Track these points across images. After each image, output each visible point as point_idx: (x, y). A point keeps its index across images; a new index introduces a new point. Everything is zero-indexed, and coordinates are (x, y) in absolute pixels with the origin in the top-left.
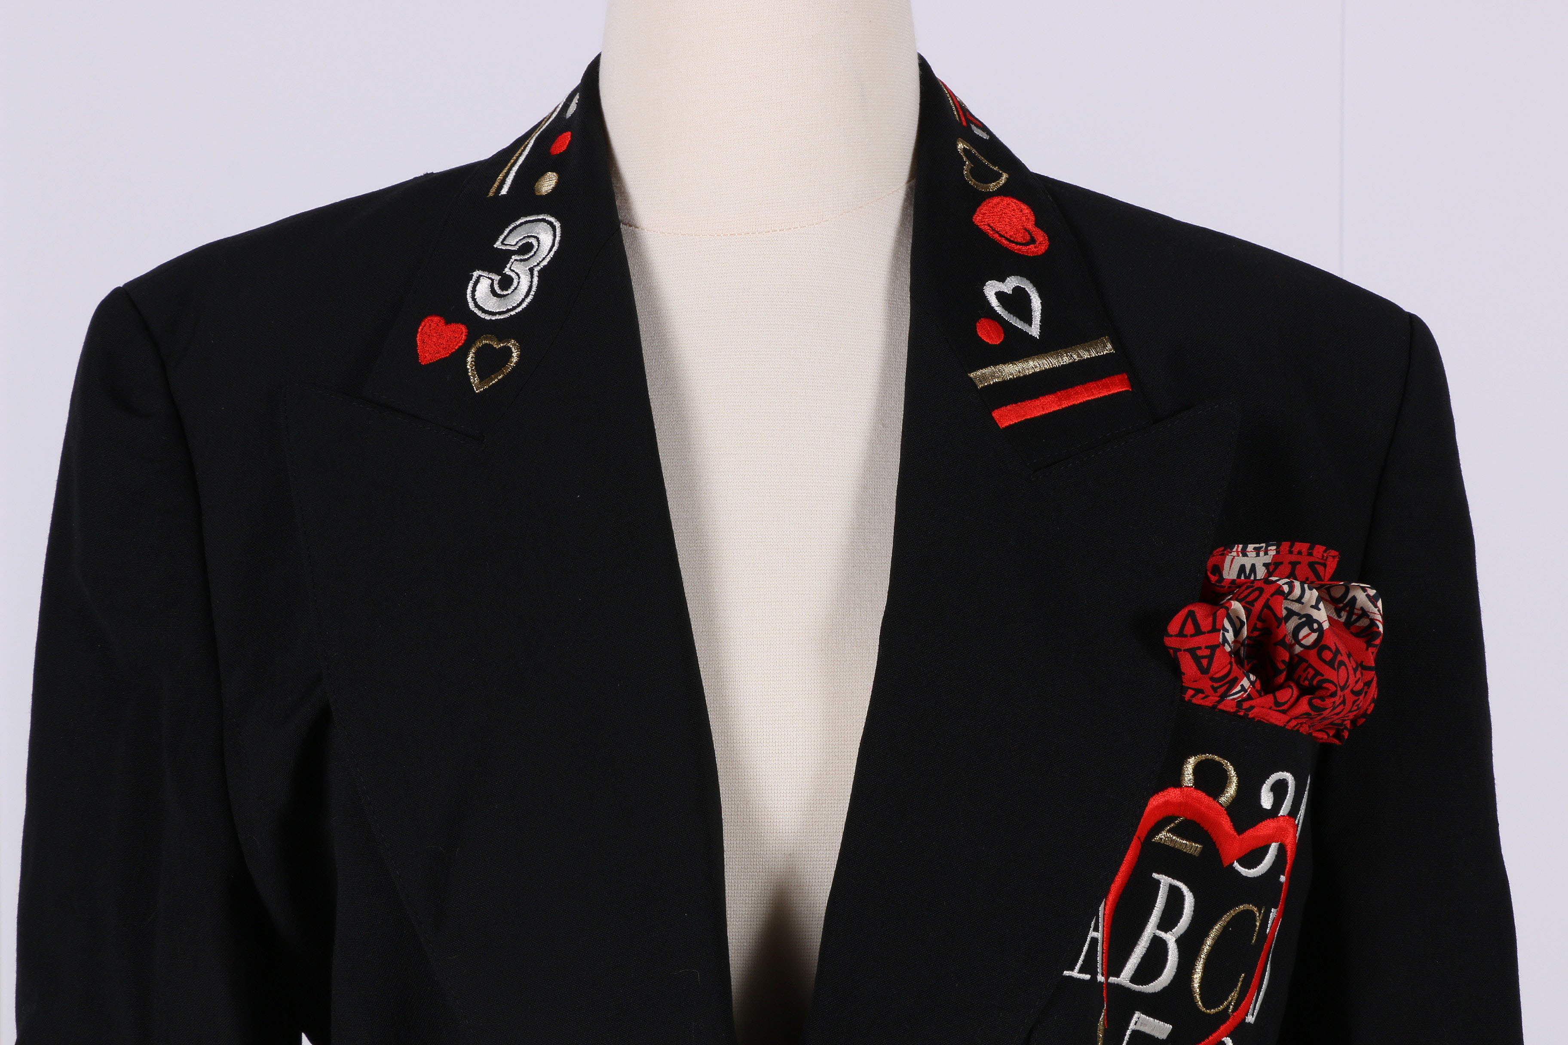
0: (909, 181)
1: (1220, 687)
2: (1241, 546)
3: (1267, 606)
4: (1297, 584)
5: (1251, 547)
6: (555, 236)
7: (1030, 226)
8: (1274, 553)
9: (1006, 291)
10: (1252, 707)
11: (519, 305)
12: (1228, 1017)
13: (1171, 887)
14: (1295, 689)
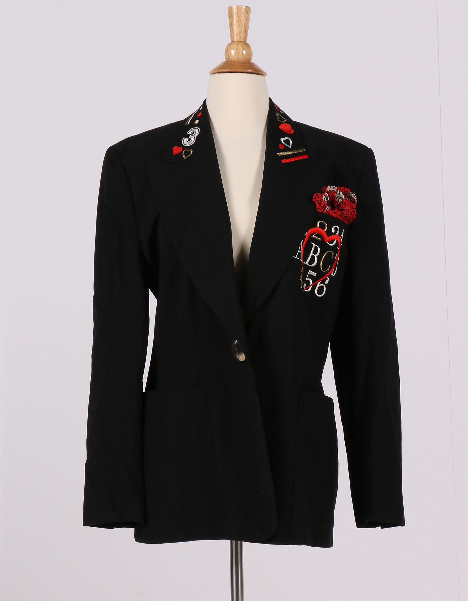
0: (267, 120)
1: (323, 208)
2: (329, 186)
3: (333, 195)
4: (338, 191)
5: (331, 186)
6: (199, 131)
7: (291, 128)
8: (337, 188)
9: (285, 140)
10: (329, 212)
11: (192, 143)
12: (328, 273)
13: (315, 246)
14: (338, 210)
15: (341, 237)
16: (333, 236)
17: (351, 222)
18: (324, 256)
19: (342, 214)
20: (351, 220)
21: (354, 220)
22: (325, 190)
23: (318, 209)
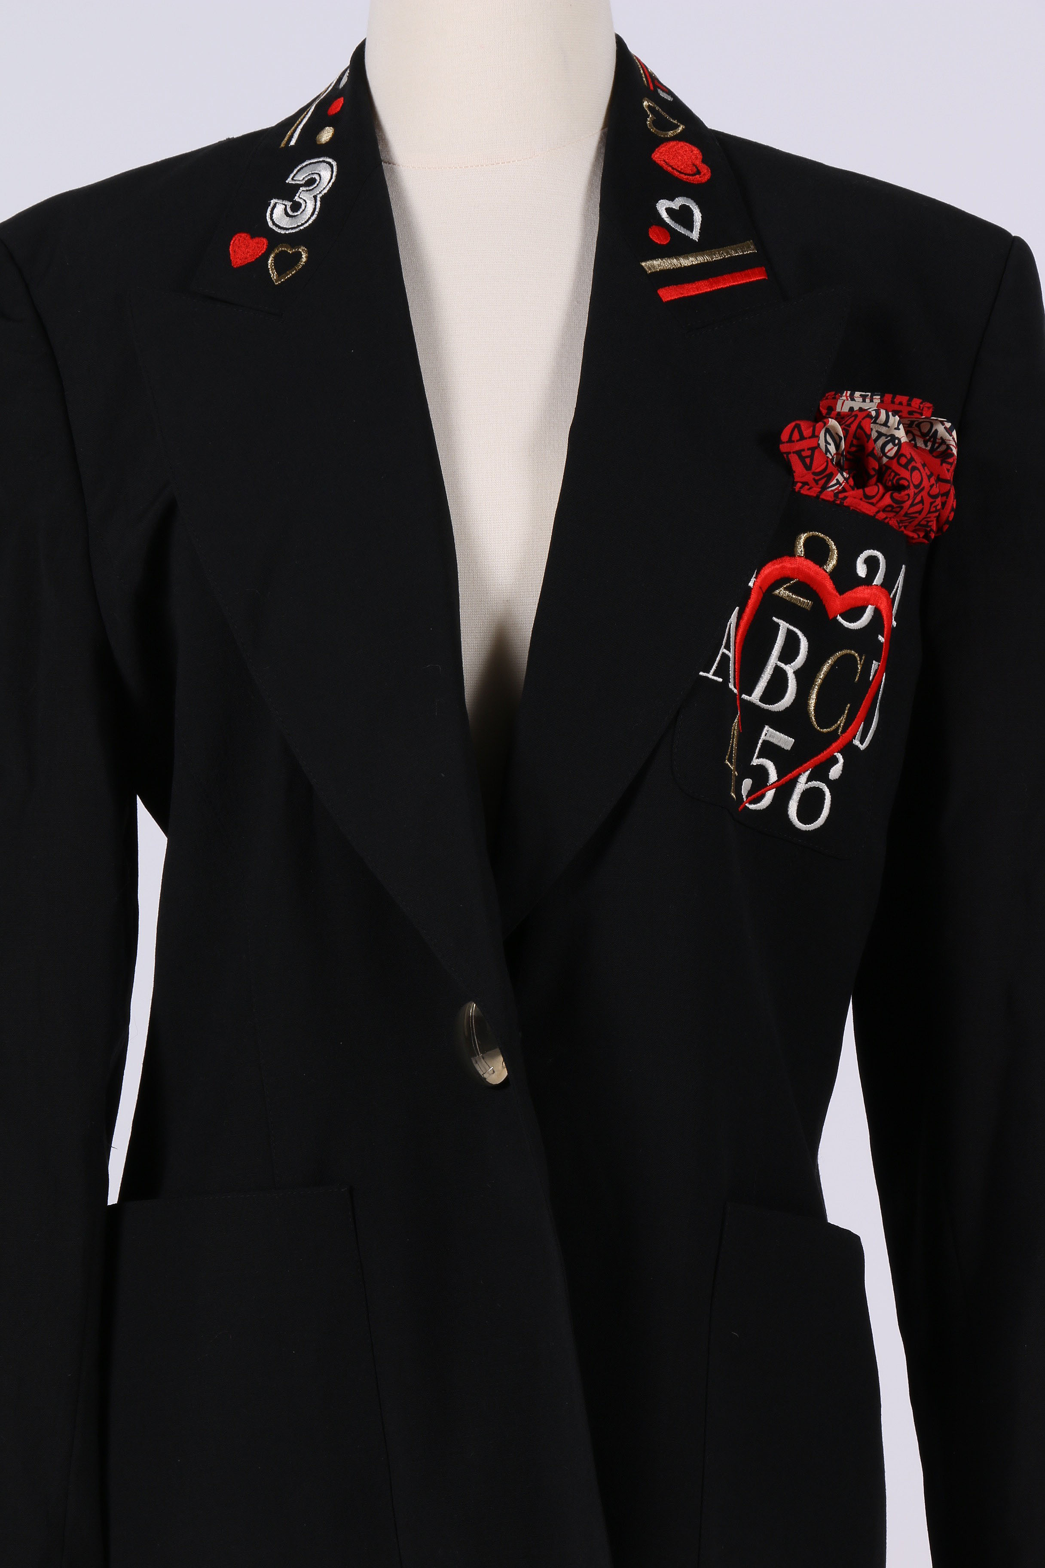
0: (603, 128)
1: (822, 479)
2: (849, 392)
3: (860, 427)
4: (883, 412)
5: (857, 394)
6: (332, 171)
7: (698, 162)
8: (879, 401)
9: (675, 207)
10: (846, 497)
11: (306, 222)
12: (838, 737)
13: (789, 631)
14: (881, 487)
15: (891, 596)
16: (861, 592)
17: (933, 535)
18: (825, 668)
19: (895, 505)
20: (935, 529)
21: (946, 527)
22: (831, 408)
23: (799, 485)
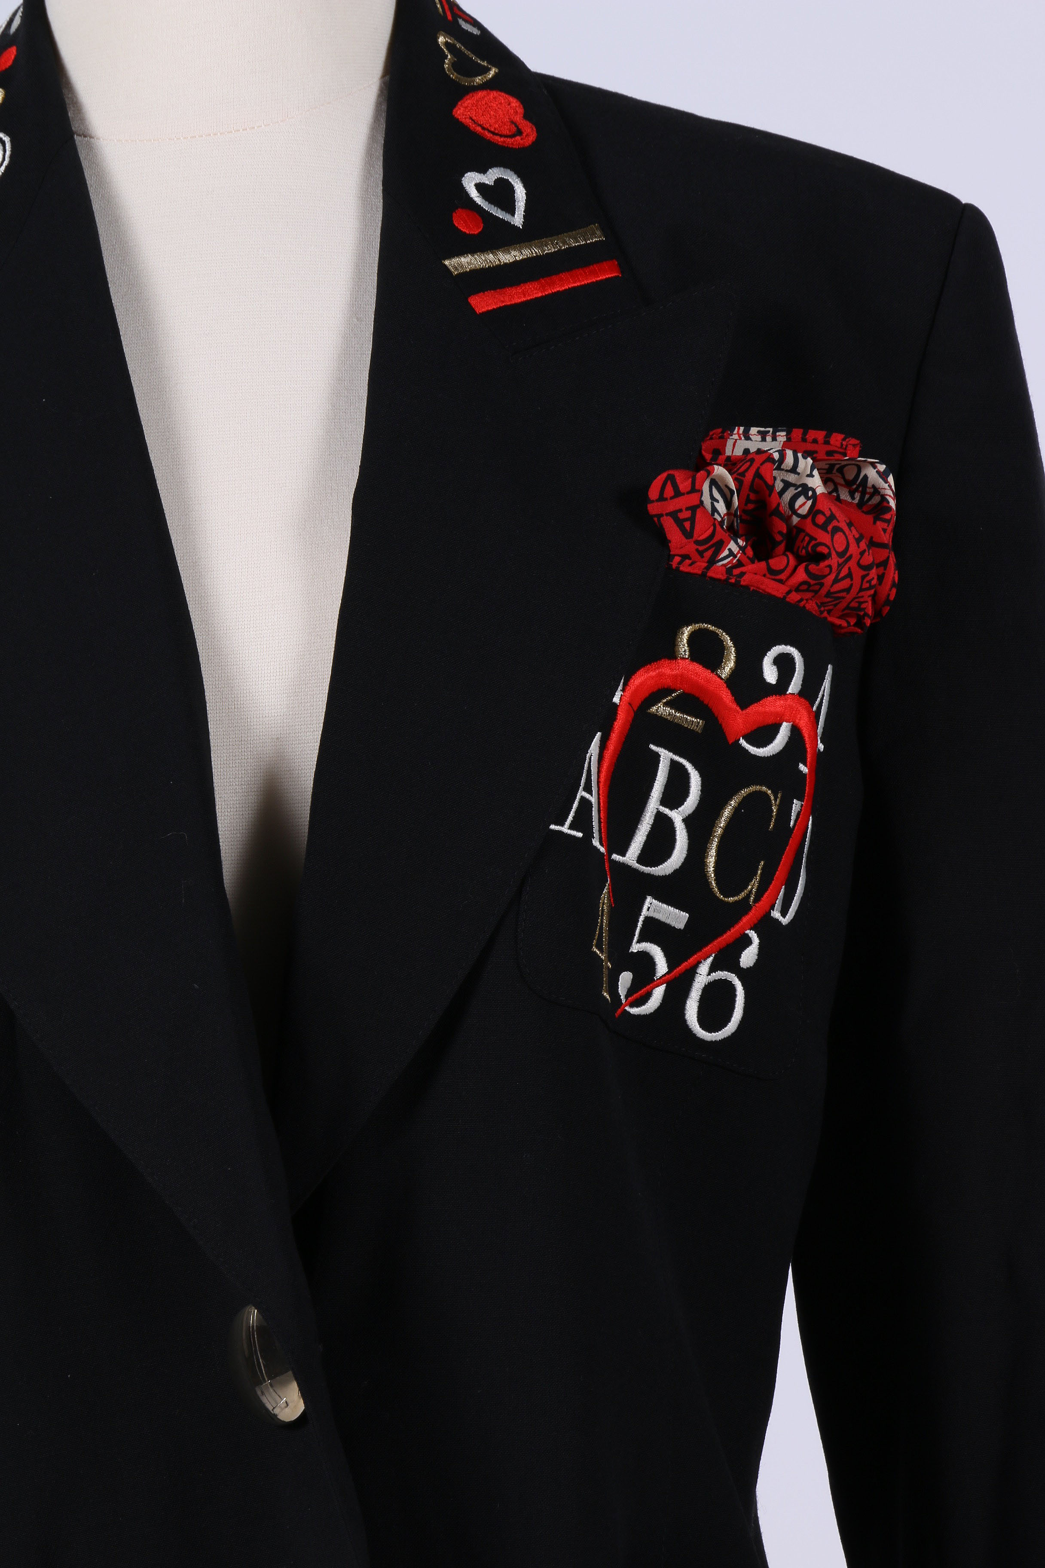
0: (383, 76)
1: (708, 549)
2: (742, 429)
3: (758, 475)
4: (789, 453)
5: (754, 430)
6: (5, 151)
7: (518, 118)
8: (784, 439)
9: (489, 182)
10: (743, 574)
12: (750, 908)
13: (673, 762)
14: (791, 557)
15: (815, 708)
16: (771, 705)
17: (868, 622)
18: (727, 813)
19: (812, 582)
20: (870, 612)
21: (887, 609)
22: (717, 454)
23: (677, 559)
